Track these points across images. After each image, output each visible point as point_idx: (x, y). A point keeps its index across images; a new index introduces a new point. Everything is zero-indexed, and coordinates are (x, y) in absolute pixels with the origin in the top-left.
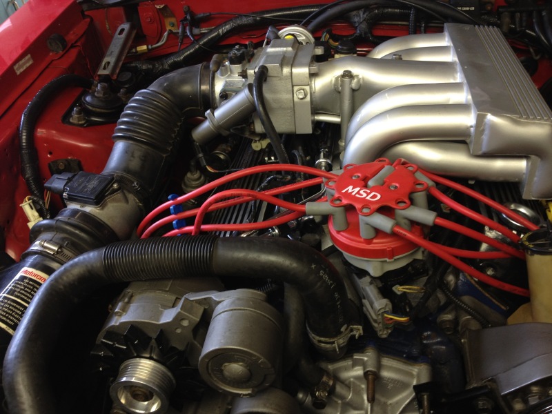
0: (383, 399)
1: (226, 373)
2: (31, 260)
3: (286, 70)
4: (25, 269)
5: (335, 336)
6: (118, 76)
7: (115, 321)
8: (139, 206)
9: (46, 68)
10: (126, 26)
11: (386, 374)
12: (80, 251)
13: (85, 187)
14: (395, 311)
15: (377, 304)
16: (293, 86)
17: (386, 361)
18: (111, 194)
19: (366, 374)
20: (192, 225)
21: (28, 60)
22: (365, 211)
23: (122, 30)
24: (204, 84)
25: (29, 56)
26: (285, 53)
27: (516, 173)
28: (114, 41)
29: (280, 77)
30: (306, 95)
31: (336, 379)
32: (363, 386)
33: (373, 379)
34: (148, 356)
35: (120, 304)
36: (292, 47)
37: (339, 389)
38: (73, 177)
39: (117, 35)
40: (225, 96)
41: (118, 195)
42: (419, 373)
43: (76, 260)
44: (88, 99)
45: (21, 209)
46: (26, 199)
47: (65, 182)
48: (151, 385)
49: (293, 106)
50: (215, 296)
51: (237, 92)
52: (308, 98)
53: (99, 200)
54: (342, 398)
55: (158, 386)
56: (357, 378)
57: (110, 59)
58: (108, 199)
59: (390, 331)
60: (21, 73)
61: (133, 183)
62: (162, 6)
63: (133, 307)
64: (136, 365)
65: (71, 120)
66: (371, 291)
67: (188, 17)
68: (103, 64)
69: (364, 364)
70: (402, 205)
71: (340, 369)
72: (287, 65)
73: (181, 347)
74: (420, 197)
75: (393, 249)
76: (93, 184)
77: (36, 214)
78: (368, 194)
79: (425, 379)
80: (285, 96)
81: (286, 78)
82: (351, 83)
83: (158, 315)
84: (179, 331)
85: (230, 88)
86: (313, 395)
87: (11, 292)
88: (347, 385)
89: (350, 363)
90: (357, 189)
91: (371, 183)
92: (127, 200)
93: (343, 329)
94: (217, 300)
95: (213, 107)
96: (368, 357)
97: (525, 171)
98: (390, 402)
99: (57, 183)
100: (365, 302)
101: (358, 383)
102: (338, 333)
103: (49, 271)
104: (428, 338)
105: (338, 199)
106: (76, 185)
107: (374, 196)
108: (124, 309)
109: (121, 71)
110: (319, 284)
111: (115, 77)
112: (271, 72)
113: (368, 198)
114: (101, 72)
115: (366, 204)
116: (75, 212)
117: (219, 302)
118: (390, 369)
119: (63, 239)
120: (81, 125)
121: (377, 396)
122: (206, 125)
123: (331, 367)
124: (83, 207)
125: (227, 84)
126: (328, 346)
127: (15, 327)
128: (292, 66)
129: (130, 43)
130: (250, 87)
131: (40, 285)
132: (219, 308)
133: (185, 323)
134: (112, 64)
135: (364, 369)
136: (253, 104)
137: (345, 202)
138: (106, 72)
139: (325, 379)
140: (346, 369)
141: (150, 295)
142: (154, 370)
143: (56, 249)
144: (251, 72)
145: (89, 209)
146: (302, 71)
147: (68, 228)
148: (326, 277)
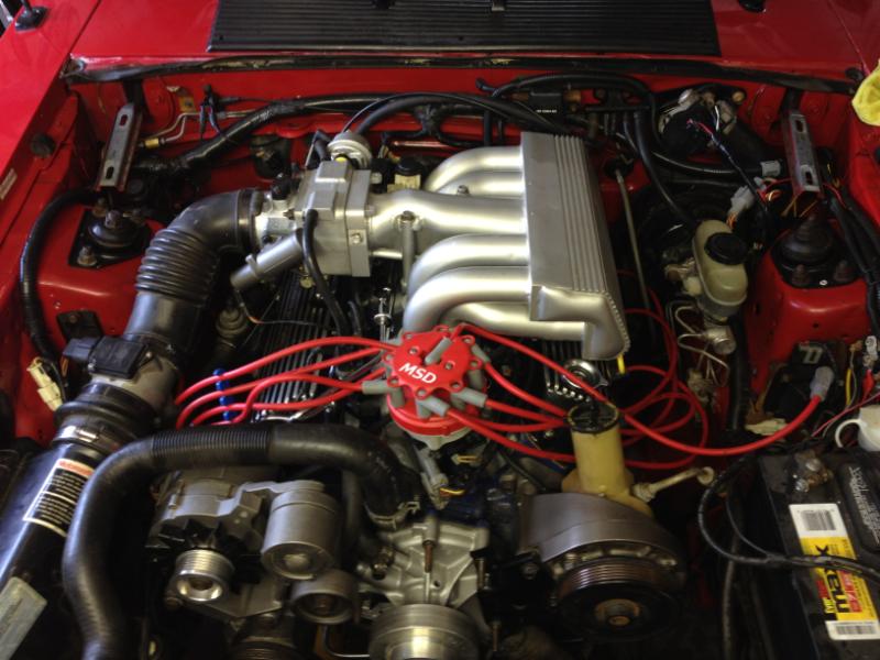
0: (442, 565)
1: (288, 564)
2: (64, 449)
3: (339, 213)
4: (61, 460)
5: (392, 514)
6: (126, 187)
7: (170, 515)
8: (173, 370)
9: (35, 182)
10: (128, 111)
11: (444, 541)
12: (125, 441)
13: (113, 357)
14: (452, 486)
15: (434, 480)
16: (347, 230)
17: (445, 528)
18: (144, 364)
19: (425, 544)
20: (243, 401)
21: (12, 177)
22: (421, 393)
23: (124, 118)
24: (243, 218)
25: (12, 171)
26: (337, 185)
27: (575, 334)
28: (115, 136)
29: (332, 220)
30: (361, 240)
31: (396, 549)
32: (423, 554)
33: (432, 547)
34: (206, 546)
35: (173, 497)
36: (345, 178)
37: (399, 559)
38: (97, 343)
39: (118, 127)
40: (270, 239)
41: (152, 364)
42: (476, 538)
43: (122, 452)
44: (96, 230)
45: (29, 374)
46: (35, 361)
47: (89, 351)
48: (210, 576)
49: (349, 249)
50: (273, 487)
51: (285, 235)
52: (365, 242)
53: (132, 374)
54: (403, 567)
55: (219, 576)
56: (416, 546)
57: (113, 162)
58: (141, 370)
59: (446, 503)
60: (6, 197)
61: (166, 345)
62: (176, 89)
63: (187, 499)
64: (194, 557)
65: (80, 262)
66: (429, 465)
67: (211, 101)
68: (105, 170)
69: (423, 533)
70: (456, 387)
71: (399, 539)
72: (340, 207)
73: (239, 536)
74: (476, 376)
75: (448, 427)
76: (122, 354)
77: (48, 379)
78: (424, 374)
79: (482, 544)
80: (339, 240)
81: (339, 222)
82: (411, 225)
83: (215, 507)
84: (237, 521)
85: (274, 228)
86: (372, 567)
87: (52, 489)
88: (406, 554)
89: (409, 531)
90: (414, 368)
91: (428, 360)
92: (160, 367)
93: (400, 507)
94: (277, 492)
95: (256, 251)
96: (427, 526)
97: (583, 333)
98: (449, 567)
99: (79, 350)
100: (423, 475)
101: (418, 551)
102: (395, 511)
103: (93, 463)
104: (493, 494)
105: (396, 378)
106: (102, 355)
107: (430, 378)
108: (179, 502)
109: (129, 179)
110: (375, 471)
111: (122, 188)
112: (321, 216)
113: (424, 379)
114: (104, 183)
115: (422, 386)
116: (102, 388)
117: (277, 495)
118: (450, 535)
119: (99, 423)
120: (93, 267)
121: (436, 562)
122: (247, 271)
123: (391, 536)
124: (112, 380)
125: (271, 222)
126: (386, 523)
127: (66, 527)
128: (345, 208)
129: (136, 136)
130: (299, 233)
131: (85, 480)
132: (279, 501)
133: (244, 515)
134: (116, 171)
135: (423, 538)
136: (302, 253)
137: (401, 382)
138: (111, 183)
139: (384, 551)
140: (407, 538)
141: (203, 485)
142: (213, 561)
143: (94, 436)
144: (298, 214)
145: (120, 383)
146: (356, 213)
147: (102, 410)
148: (382, 463)
